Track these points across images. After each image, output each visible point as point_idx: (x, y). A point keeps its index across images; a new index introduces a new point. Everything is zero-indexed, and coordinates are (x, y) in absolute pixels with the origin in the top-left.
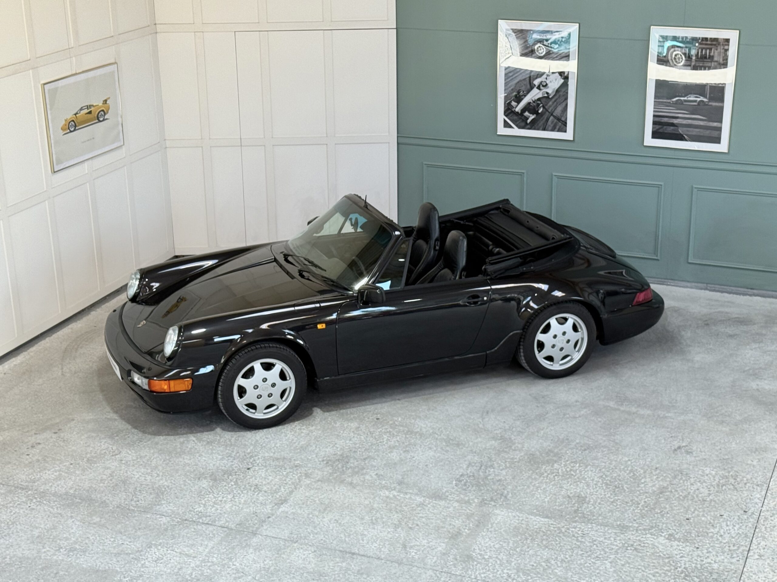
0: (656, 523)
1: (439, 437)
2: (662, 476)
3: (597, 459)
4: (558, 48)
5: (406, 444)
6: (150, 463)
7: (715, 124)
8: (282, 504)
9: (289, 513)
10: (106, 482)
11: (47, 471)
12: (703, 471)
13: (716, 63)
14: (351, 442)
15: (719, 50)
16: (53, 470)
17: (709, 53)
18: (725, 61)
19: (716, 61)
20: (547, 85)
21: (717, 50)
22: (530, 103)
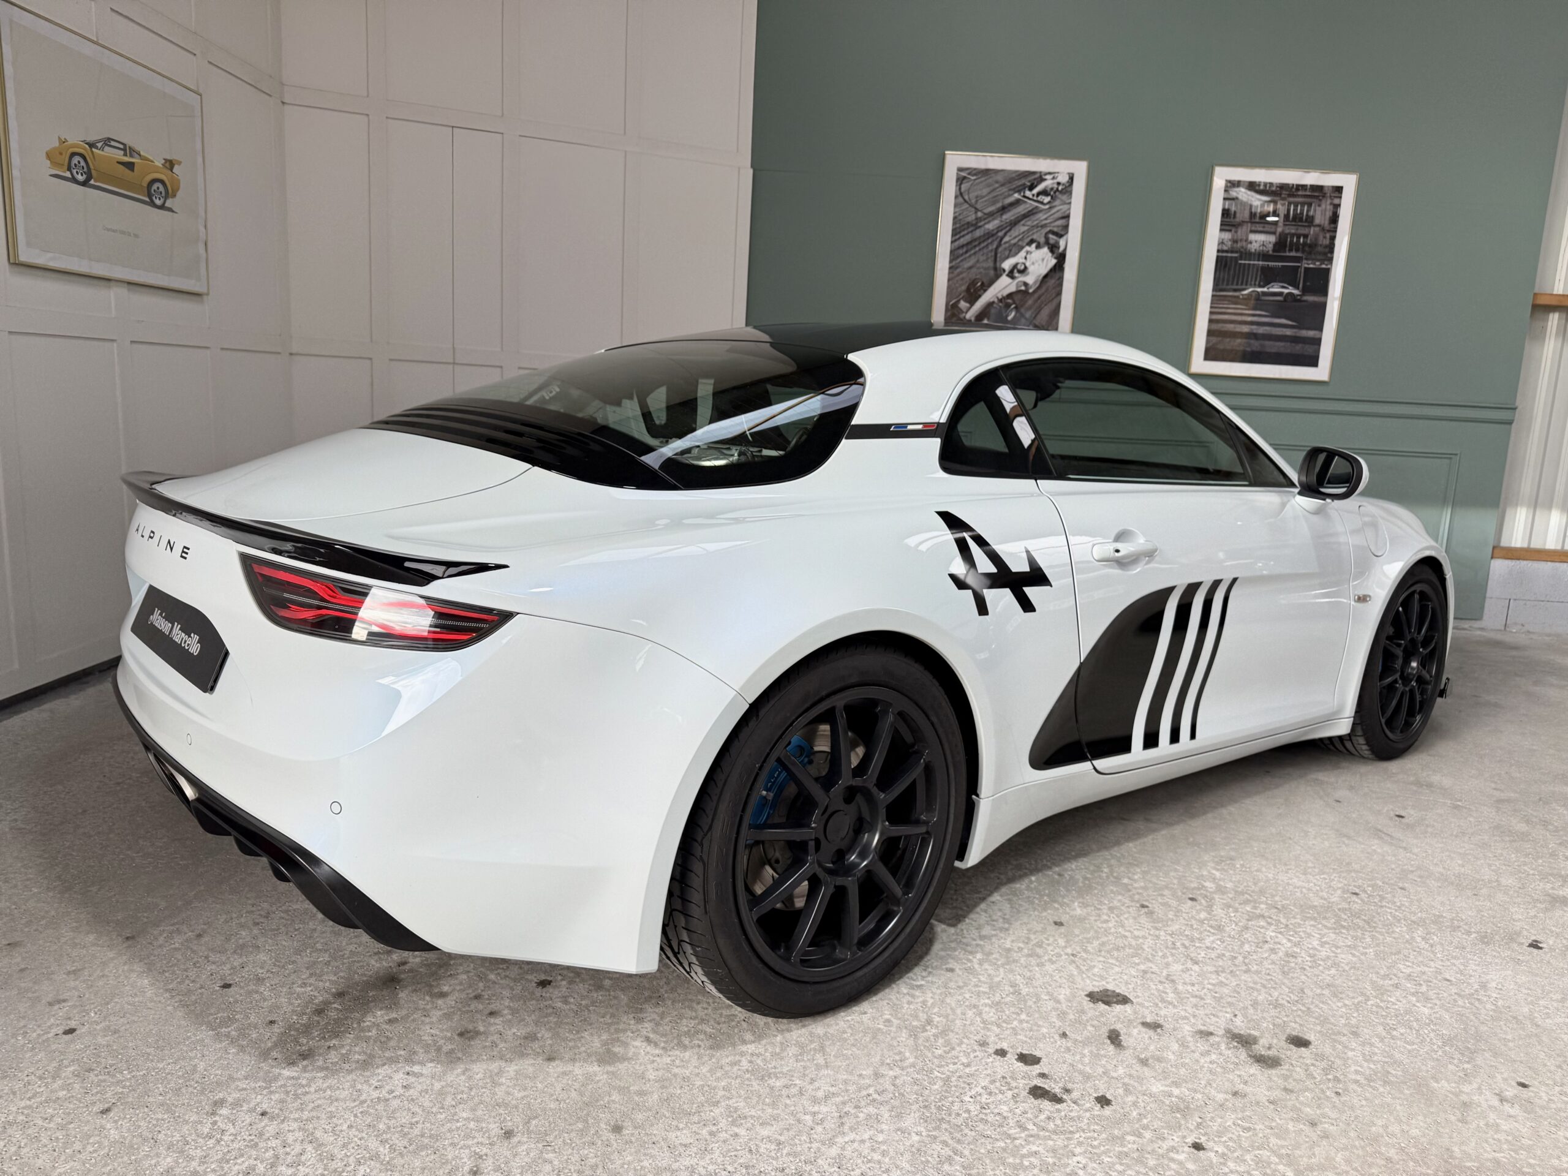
4: (1049, 202)
7: (1311, 333)
13: (1317, 229)
15: (1323, 206)
17: (1308, 211)
18: (1333, 226)
19: (1319, 226)
20: (1026, 268)
21: (1319, 206)
22: (993, 302)
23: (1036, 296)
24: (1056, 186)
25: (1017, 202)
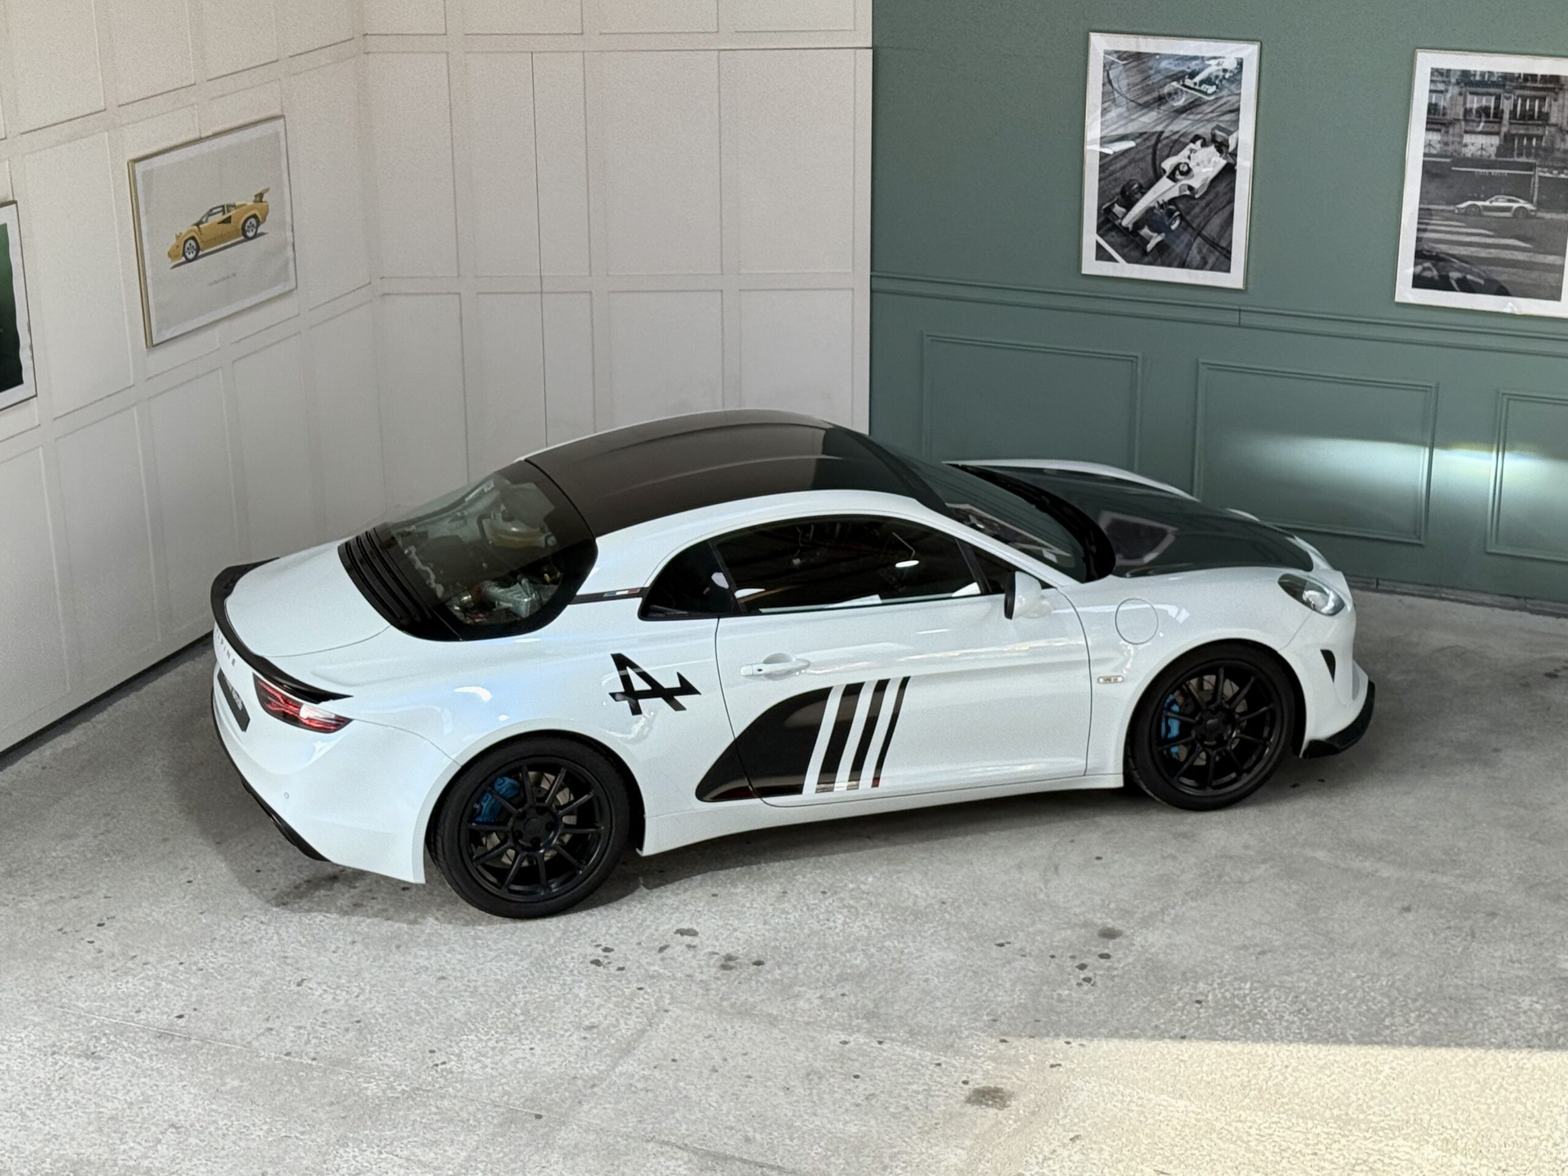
0: (1414, 1114)
1: (954, 919)
2: (1428, 1012)
3: (1289, 974)
4: (1214, 93)
5: (883, 933)
6: (343, 963)
7: (1550, 259)
8: (621, 1057)
9: (637, 1077)
10: (252, 1005)
11: (130, 978)
12: (1517, 1005)
13: (1553, 129)
14: (767, 927)
16: (142, 975)
17: (1540, 107)
22: (1154, 208)
23: (1204, 202)
24: (1221, 74)
25: (1177, 92)
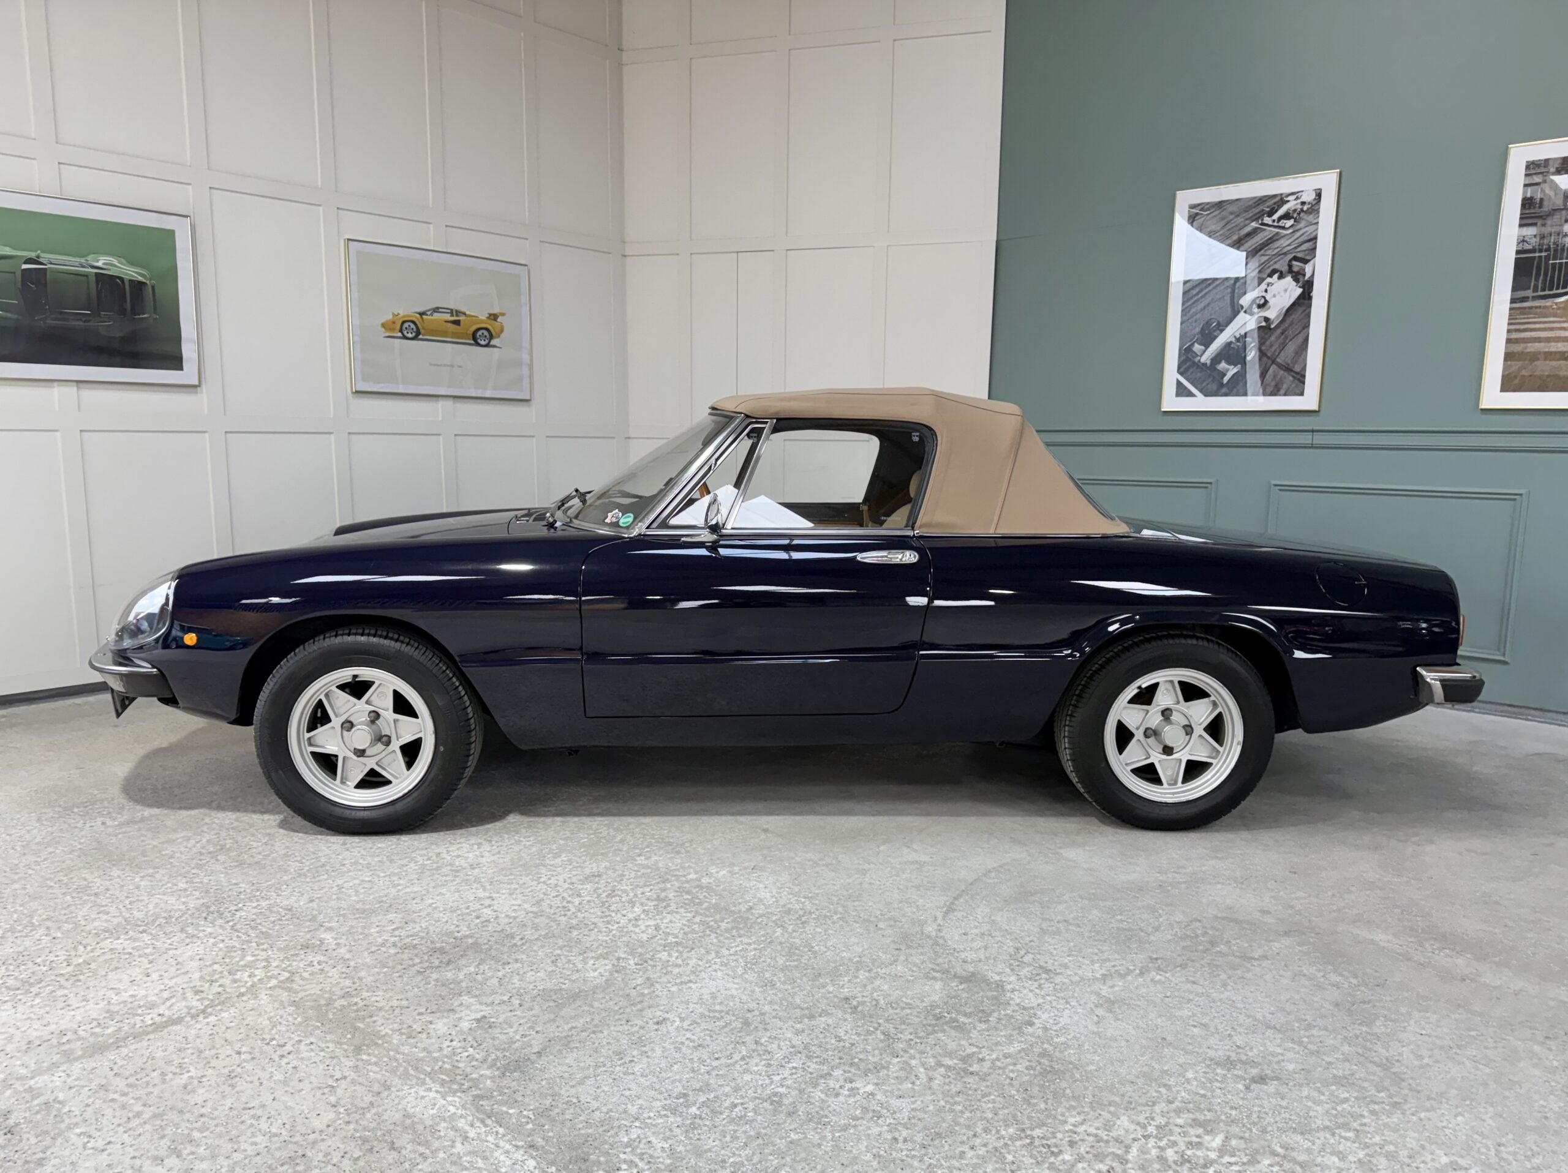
4: (1292, 226)
22: (1231, 343)
23: (1279, 331)
24: (1299, 207)
25: (1255, 231)
